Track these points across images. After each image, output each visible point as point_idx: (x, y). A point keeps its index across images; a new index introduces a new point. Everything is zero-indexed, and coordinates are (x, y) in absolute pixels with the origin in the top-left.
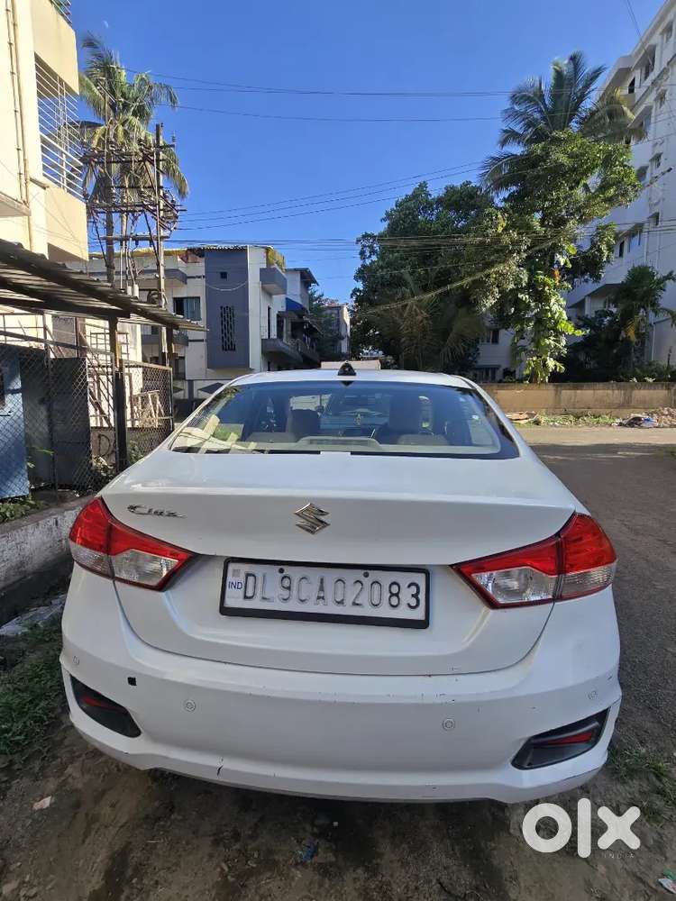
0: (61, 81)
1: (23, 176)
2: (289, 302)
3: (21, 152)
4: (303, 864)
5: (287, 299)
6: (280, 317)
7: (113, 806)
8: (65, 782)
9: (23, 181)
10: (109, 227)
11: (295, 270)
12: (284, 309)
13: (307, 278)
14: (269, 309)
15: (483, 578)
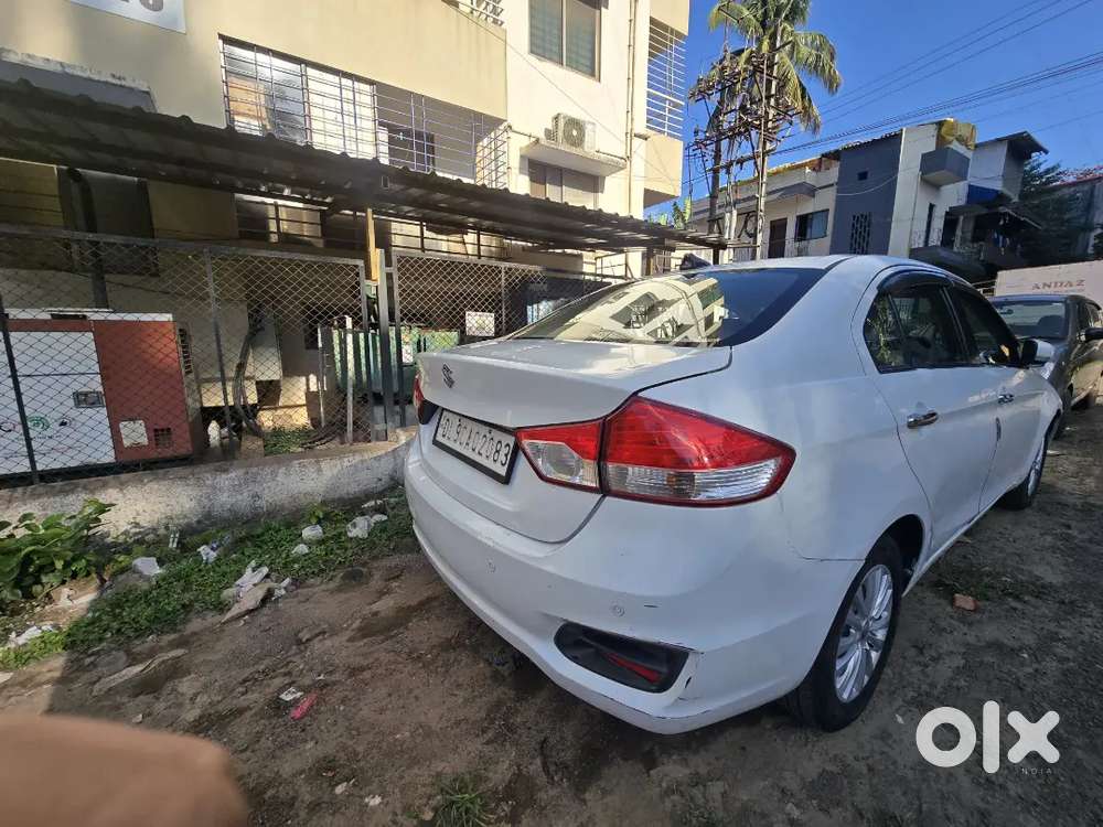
0: (672, 30)
1: (629, 135)
2: (974, 193)
3: (629, 113)
5: (971, 187)
6: (952, 215)
9: (629, 139)
10: (717, 156)
11: (999, 140)
12: (962, 203)
13: (1022, 148)
14: (932, 207)
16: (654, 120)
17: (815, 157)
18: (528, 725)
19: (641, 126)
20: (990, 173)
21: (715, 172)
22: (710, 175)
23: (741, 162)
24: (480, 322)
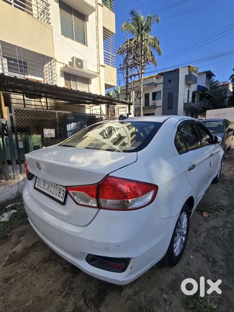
0: (110, 31)
1: (98, 65)
2: (199, 86)
3: (98, 58)
5: (198, 85)
6: (194, 93)
9: (99, 66)
10: (127, 73)
11: (204, 72)
12: (196, 90)
13: (209, 75)
14: (189, 91)
16: (106, 61)
17: (156, 74)
18: (78, 287)
19: (102, 63)
20: (202, 81)
21: (127, 78)
22: (125, 79)
23: (135, 75)
24: (49, 132)
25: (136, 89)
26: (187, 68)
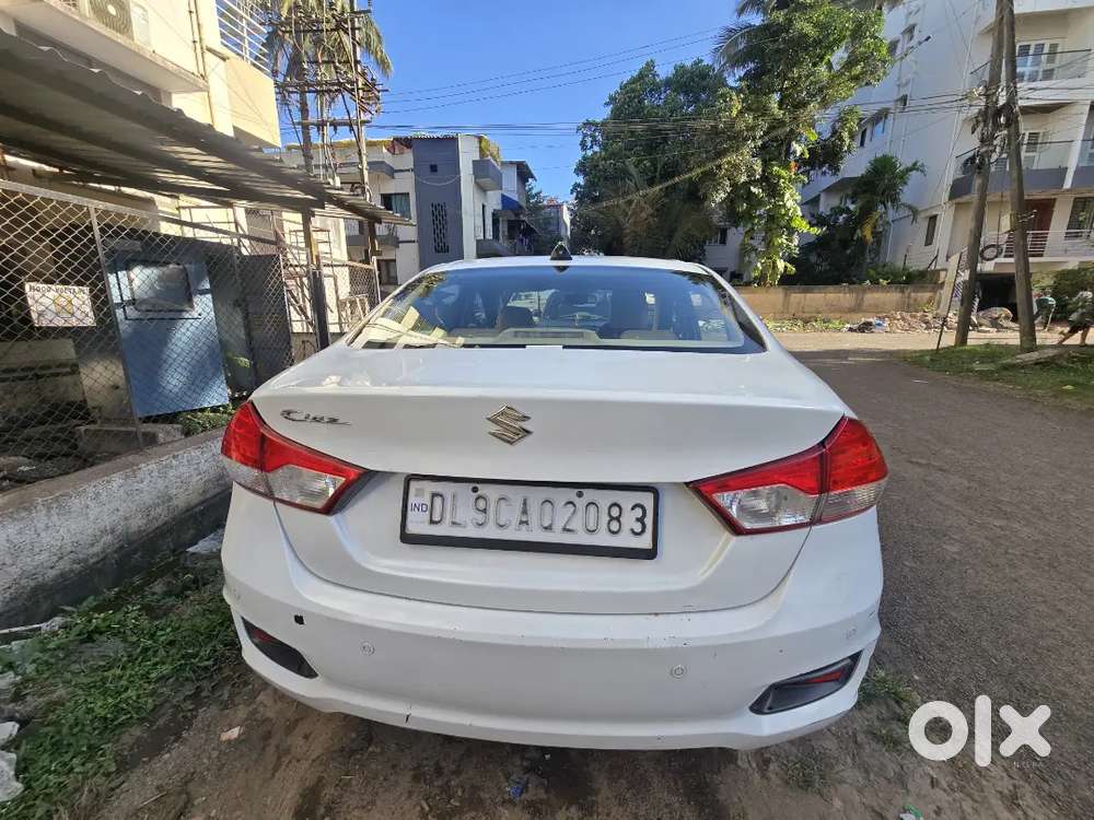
1: (198, 45)
2: (505, 200)
3: (194, 15)
4: (511, 802)
5: (503, 196)
6: (495, 215)
7: (306, 737)
8: (255, 711)
9: (199, 50)
10: (304, 110)
11: (511, 163)
12: (499, 207)
13: (524, 173)
14: (483, 206)
15: (724, 499)
16: (230, 35)
17: (388, 136)
19: (213, 37)
20: (511, 187)
21: (306, 128)
22: (299, 128)
24: (62, 301)
25: (344, 170)
26: (475, 142)
